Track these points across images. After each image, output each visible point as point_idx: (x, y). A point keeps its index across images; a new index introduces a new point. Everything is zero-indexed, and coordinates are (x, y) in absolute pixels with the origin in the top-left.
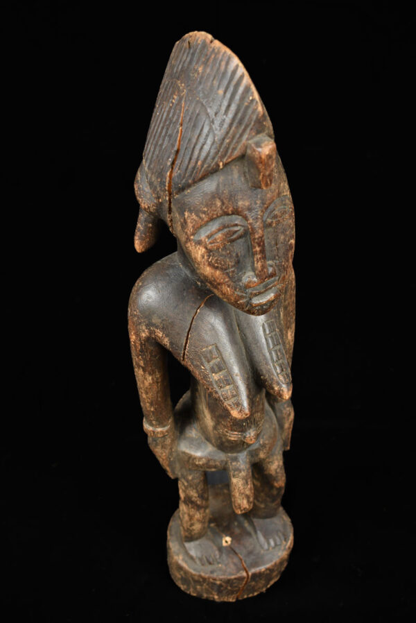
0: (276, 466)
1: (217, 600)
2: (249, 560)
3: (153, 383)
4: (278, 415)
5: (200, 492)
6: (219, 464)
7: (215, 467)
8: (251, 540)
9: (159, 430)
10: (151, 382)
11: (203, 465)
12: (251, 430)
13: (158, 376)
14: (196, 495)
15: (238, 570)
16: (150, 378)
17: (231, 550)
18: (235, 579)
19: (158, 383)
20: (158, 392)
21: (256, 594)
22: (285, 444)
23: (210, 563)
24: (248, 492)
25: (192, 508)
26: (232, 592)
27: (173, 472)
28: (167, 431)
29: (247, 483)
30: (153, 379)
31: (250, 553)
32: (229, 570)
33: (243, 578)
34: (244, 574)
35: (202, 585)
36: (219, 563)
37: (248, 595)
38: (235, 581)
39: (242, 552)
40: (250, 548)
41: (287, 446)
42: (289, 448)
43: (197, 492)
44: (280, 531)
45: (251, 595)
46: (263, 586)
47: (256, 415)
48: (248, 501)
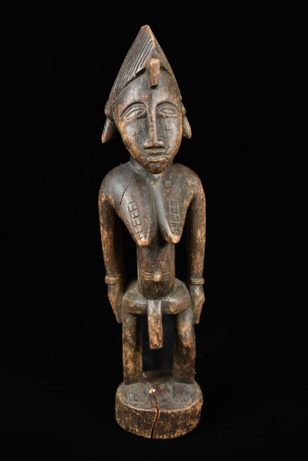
1: (138, 434)
2: (161, 404)
3: (108, 238)
5: (133, 334)
6: (142, 306)
7: (140, 309)
8: (168, 394)
9: (112, 279)
10: (107, 236)
11: (133, 307)
12: (157, 273)
13: (111, 233)
14: (130, 335)
15: (152, 407)
16: (106, 233)
17: (153, 396)
18: (149, 412)
19: (111, 238)
20: (111, 246)
21: (165, 437)
22: (194, 319)
23: (136, 400)
24: (158, 331)
25: (127, 345)
26: (147, 427)
27: (119, 318)
28: (116, 281)
29: (157, 322)
30: (108, 234)
31: (165, 400)
32: (146, 406)
33: (155, 413)
34: (156, 410)
35: (128, 416)
36: (141, 401)
37: (159, 436)
38: (149, 414)
39: (159, 399)
40: (166, 398)
41: (197, 320)
42: (198, 322)
43: (131, 333)
44: (190, 394)
45: (161, 437)
46: (170, 431)
47: (161, 262)
48: (158, 339)
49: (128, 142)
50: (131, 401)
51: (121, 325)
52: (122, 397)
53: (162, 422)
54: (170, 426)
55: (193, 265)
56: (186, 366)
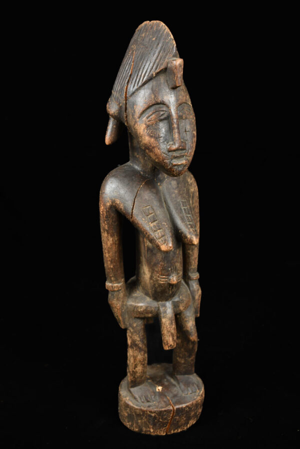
0: (190, 324)
1: (152, 434)
2: (174, 400)
3: (113, 244)
4: (191, 289)
5: (142, 337)
6: (153, 309)
7: (151, 312)
8: (175, 389)
9: (116, 285)
10: (111, 242)
11: (144, 311)
12: (174, 275)
13: (116, 239)
14: (139, 339)
15: (167, 405)
16: (111, 239)
17: (161, 394)
18: (165, 411)
19: (116, 244)
20: (115, 253)
21: (179, 430)
22: (196, 312)
23: (148, 401)
24: (173, 331)
25: (136, 350)
26: (163, 425)
27: (124, 323)
28: (121, 286)
29: (172, 323)
30: (113, 240)
31: (175, 396)
32: (160, 405)
33: (171, 410)
34: (171, 408)
35: (142, 419)
36: (153, 401)
37: (174, 431)
38: (165, 413)
39: (169, 395)
40: (175, 393)
41: (198, 313)
42: (199, 315)
43: (139, 337)
44: (195, 384)
45: (176, 431)
46: (184, 424)
47: (177, 264)
48: (173, 339)
49: (151, 145)
50: (143, 404)
51: (125, 330)
52: (131, 401)
53: (178, 418)
54: (185, 419)
55: (191, 261)
56: (190, 359)
